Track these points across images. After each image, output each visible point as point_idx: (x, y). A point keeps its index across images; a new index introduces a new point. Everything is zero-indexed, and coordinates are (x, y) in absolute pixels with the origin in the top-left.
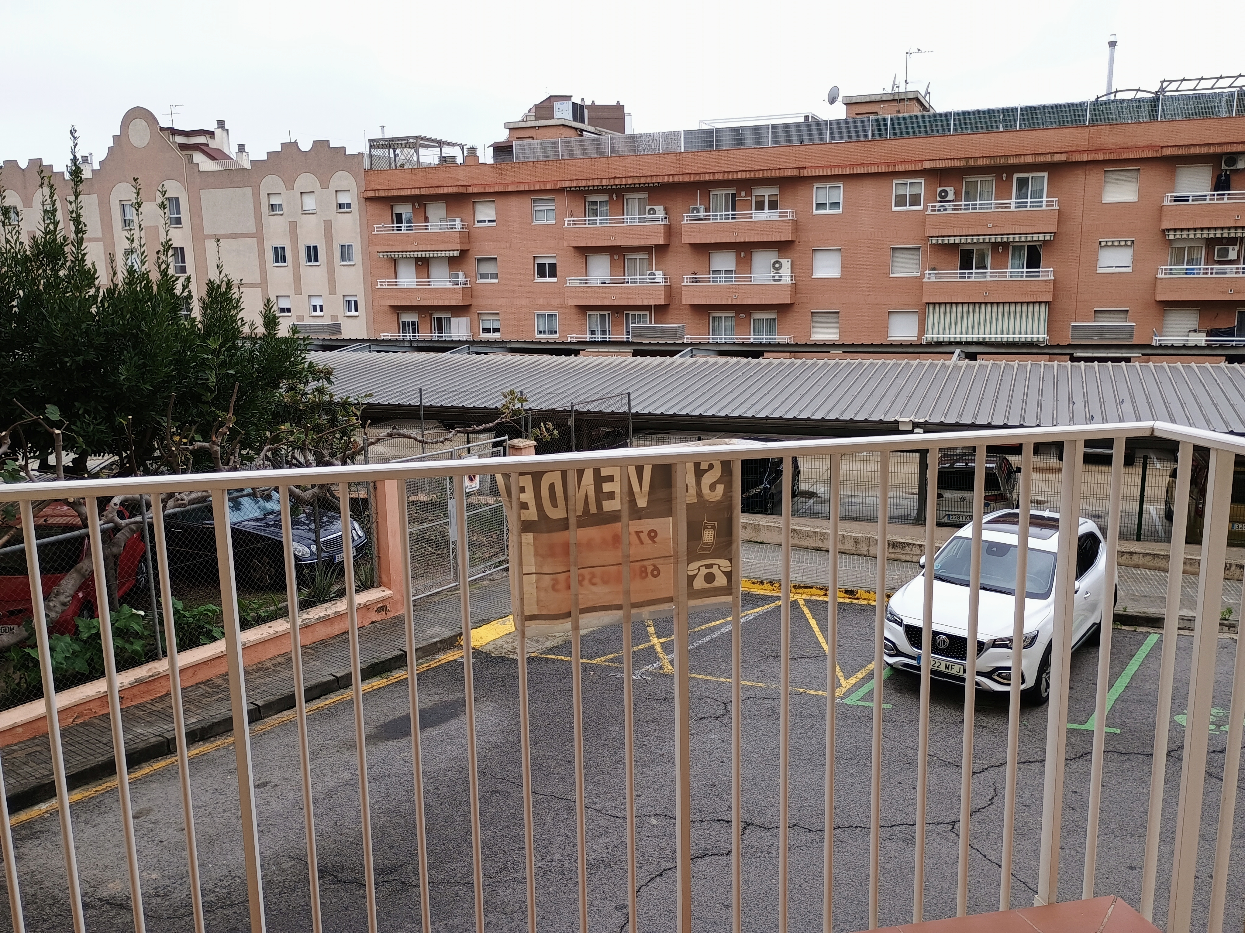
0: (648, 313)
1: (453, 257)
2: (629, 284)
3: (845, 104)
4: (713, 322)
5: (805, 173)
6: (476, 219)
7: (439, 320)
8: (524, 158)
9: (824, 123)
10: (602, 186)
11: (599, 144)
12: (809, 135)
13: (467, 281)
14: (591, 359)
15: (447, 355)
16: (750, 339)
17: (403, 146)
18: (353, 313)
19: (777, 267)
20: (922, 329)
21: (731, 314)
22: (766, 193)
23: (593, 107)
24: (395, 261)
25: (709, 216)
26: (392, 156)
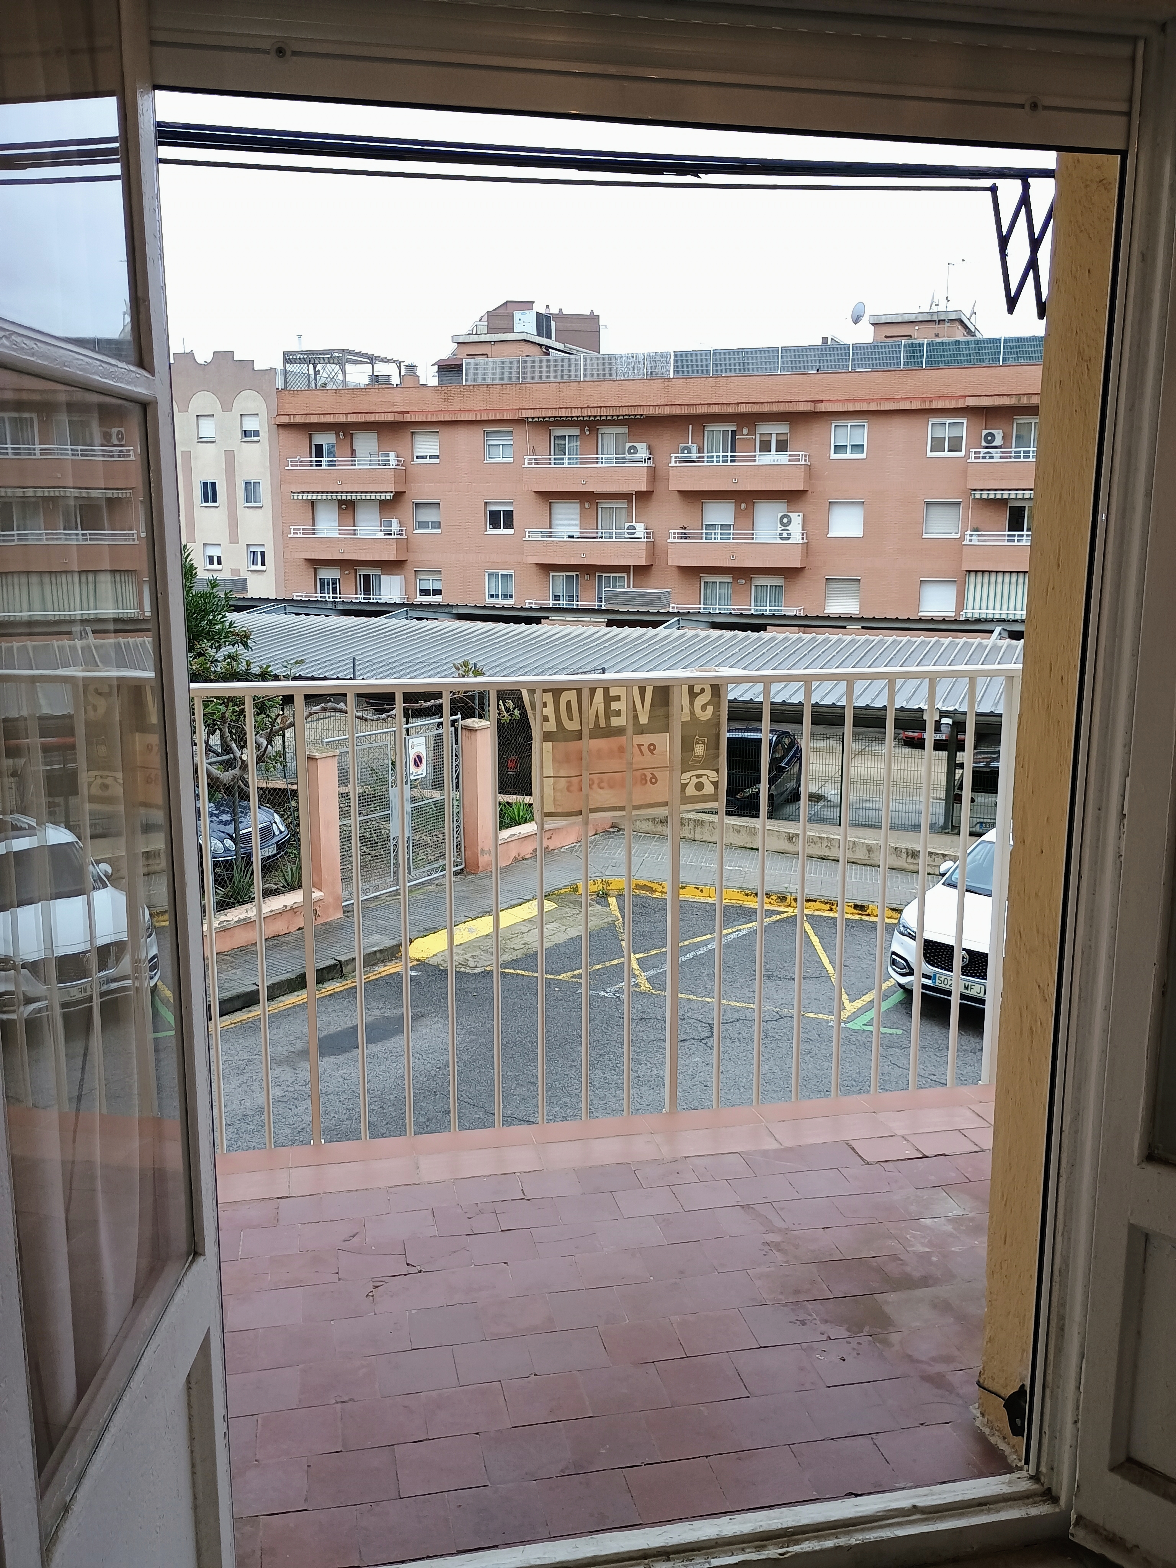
0: (625, 576)
1: (386, 500)
2: (603, 540)
3: (873, 324)
4: (706, 589)
5: (822, 407)
6: (415, 454)
7: (367, 578)
8: (476, 379)
9: (846, 347)
10: (572, 417)
11: (569, 365)
12: (827, 361)
13: (402, 530)
14: (557, 628)
15: (381, 620)
16: (750, 610)
17: (326, 361)
18: (259, 567)
19: (785, 522)
20: (961, 603)
21: (728, 579)
22: (773, 430)
23: (561, 316)
24: (313, 503)
25: (703, 457)
26: (312, 372)
